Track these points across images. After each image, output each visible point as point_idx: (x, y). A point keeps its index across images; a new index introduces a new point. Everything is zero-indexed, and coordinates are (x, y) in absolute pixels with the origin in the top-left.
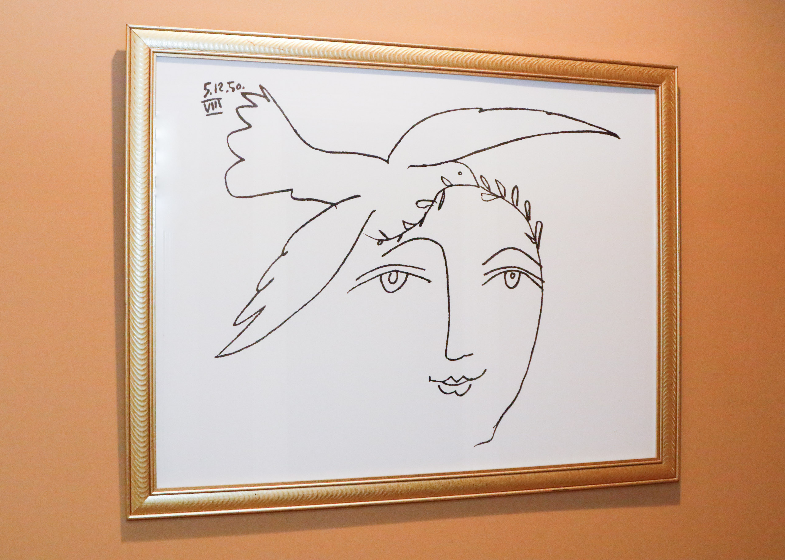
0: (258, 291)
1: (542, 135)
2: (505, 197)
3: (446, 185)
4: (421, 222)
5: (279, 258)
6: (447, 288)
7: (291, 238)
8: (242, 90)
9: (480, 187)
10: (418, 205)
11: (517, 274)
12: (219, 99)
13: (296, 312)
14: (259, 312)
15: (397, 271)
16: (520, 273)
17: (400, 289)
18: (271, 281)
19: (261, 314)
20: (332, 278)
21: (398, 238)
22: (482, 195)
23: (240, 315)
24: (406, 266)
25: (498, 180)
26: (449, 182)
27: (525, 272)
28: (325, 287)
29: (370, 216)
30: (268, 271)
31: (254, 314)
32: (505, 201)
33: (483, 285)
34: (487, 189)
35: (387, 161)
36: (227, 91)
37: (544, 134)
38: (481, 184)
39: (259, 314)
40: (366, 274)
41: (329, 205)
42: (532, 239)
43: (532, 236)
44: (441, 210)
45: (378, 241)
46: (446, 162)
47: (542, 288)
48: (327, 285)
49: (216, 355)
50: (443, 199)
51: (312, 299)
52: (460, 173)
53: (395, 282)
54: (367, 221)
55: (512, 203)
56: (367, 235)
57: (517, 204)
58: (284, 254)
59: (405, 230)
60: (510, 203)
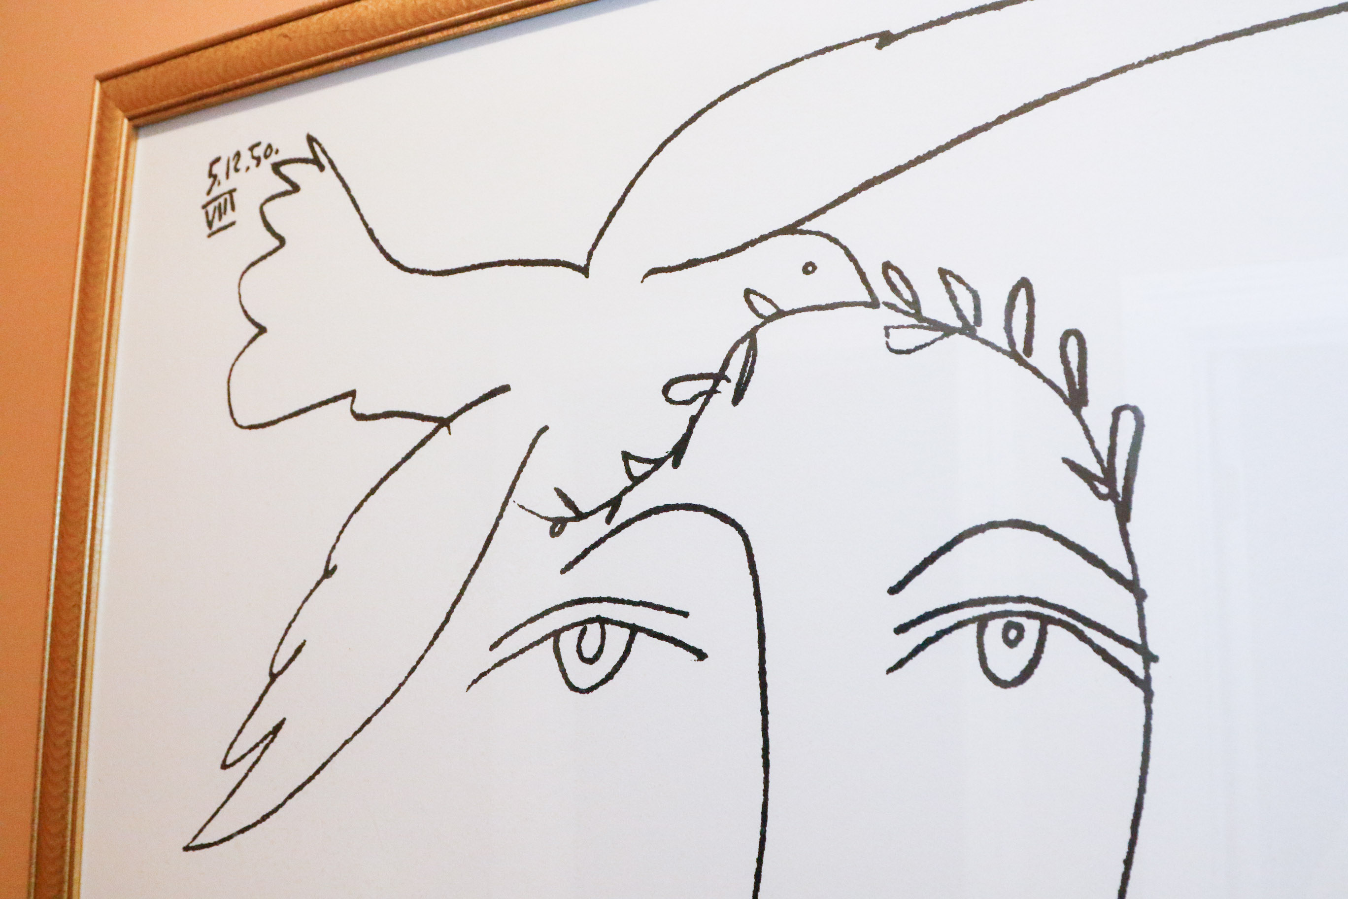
0: (273, 677)
1: (1132, 67)
2: (978, 328)
3: (760, 316)
4: (678, 452)
5: (318, 583)
6: (758, 682)
7: (345, 526)
8: (274, 158)
9: (882, 306)
10: (670, 395)
11: (1032, 627)
12: (231, 192)
13: (347, 742)
14: (271, 736)
15: (603, 621)
16: (1045, 621)
17: (610, 682)
18: (298, 650)
19: (276, 740)
20: (431, 644)
21: (607, 510)
22: (887, 335)
23: (235, 740)
24: (630, 602)
25: (948, 267)
26: (769, 305)
27: (1064, 617)
28: (414, 669)
29: (532, 446)
30: (293, 620)
31: (262, 741)
32: (977, 342)
33: (890, 670)
34: (906, 308)
35: (584, 270)
36: (248, 169)
37: (1140, 64)
38: (884, 293)
39: (272, 741)
40: (516, 629)
41: (432, 425)
42: (1097, 484)
43: (1096, 470)
44: (741, 403)
45: (550, 524)
46: (763, 238)
47: (1145, 685)
48: (418, 662)
49: (185, 844)
50: (749, 364)
51: (384, 705)
52: (809, 268)
53: (596, 658)
54: (524, 464)
55: (1006, 347)
56: (522, 507)
57: (1028, 350)
58: (328, 573)
59: (629, 483)
60: (999, 349)
